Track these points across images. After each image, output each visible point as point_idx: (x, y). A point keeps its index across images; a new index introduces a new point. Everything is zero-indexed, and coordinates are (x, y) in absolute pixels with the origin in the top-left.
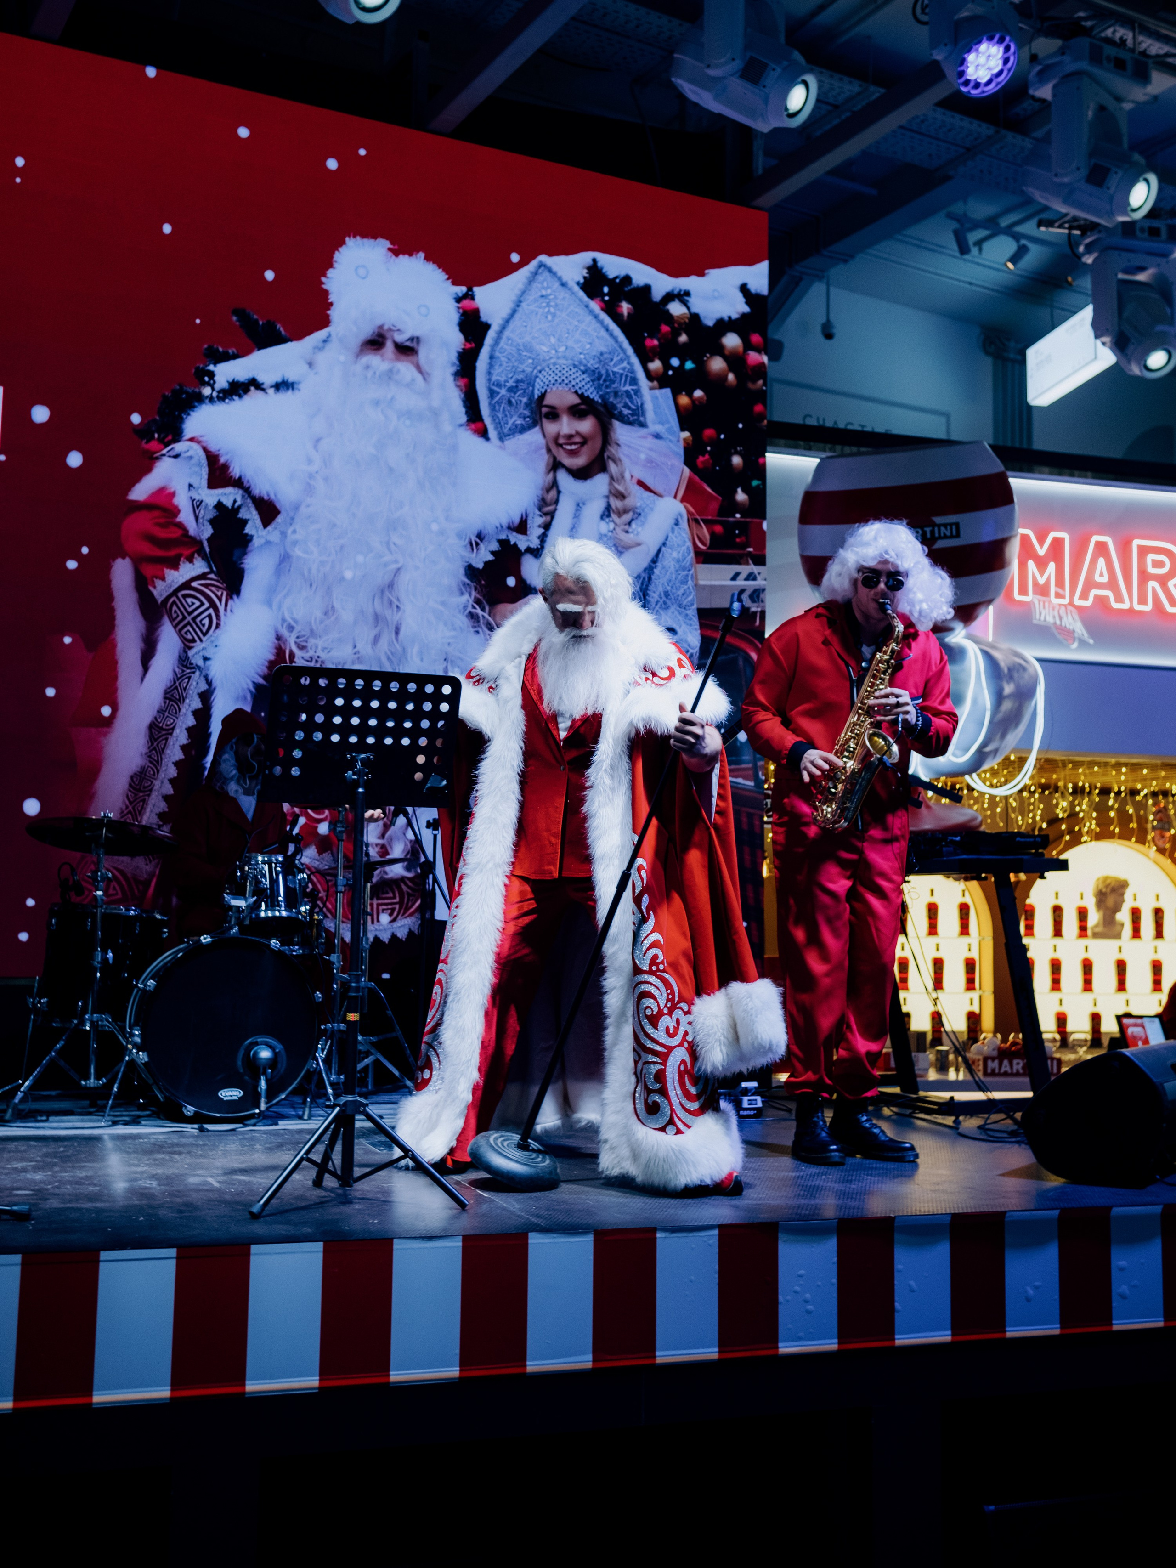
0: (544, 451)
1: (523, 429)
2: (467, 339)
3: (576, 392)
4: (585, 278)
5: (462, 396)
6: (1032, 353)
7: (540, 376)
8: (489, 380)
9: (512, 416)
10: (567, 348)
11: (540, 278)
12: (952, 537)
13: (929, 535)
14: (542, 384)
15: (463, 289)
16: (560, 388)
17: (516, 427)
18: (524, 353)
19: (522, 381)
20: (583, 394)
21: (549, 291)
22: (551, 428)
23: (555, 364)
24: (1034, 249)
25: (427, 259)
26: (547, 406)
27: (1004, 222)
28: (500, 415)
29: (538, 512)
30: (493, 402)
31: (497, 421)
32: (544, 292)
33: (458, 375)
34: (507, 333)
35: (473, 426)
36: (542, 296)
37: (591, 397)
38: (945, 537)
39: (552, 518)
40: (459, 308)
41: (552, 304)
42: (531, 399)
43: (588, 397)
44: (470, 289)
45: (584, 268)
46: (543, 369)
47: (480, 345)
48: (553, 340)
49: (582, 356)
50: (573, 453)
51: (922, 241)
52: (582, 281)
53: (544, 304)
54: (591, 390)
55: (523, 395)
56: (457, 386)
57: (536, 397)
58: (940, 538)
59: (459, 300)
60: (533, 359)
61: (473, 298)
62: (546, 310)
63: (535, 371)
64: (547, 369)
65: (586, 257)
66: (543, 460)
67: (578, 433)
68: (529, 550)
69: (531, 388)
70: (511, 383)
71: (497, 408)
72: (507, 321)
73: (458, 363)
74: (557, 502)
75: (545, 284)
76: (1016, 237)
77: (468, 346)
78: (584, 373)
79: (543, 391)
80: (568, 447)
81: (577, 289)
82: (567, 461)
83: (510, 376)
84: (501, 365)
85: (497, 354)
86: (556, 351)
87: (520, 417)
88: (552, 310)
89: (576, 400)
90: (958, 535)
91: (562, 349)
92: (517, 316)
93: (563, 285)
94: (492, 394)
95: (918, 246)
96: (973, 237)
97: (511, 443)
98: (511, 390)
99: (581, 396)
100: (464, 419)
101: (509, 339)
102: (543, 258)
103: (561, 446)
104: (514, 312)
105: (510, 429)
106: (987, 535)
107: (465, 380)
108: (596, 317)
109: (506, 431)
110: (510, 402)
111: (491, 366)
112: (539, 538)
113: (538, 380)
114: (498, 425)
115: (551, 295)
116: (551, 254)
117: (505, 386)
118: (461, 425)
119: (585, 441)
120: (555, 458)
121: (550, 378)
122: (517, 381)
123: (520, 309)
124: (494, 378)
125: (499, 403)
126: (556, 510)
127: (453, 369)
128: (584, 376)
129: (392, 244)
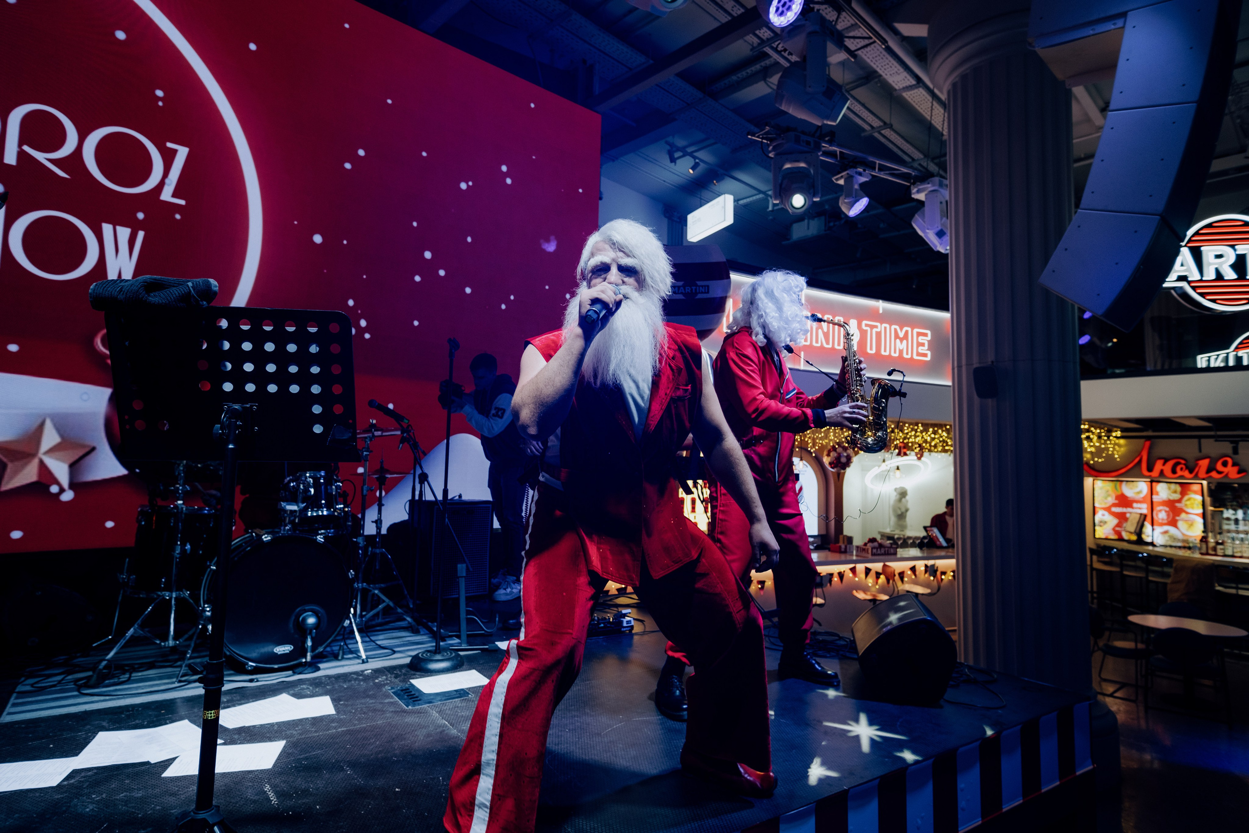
6: (690, 217)
12: (705, 293)
13: (694, 291)
24: (702, 165)
27: (689, 150)
38: (702, 293)
51: (647, 156)
58: (699, 293)
76: (695, 158)
90: (708, 292)
95: (646, 159)
96: (677, 155)
106: (719, 294)
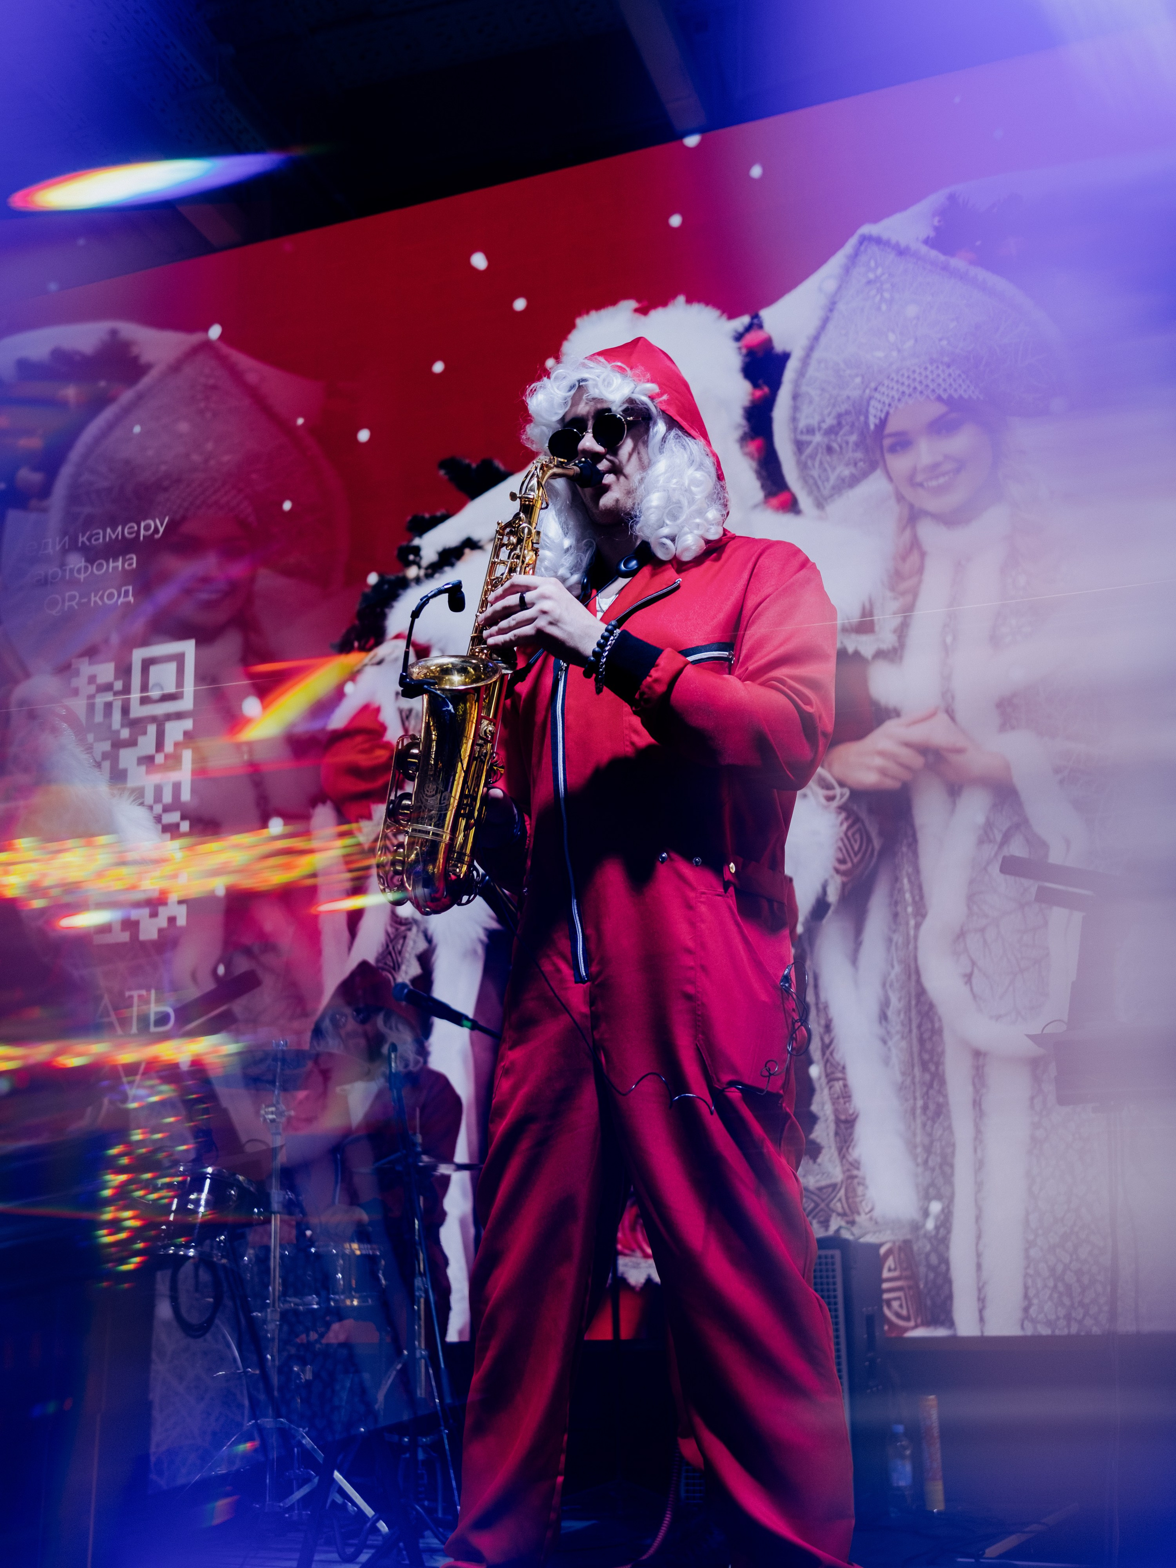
0: (892, 502)
1: (854, 481)
2: (755, 385)
3: (939, 398)
4: (936, 229)
5: (754, 464)
7: (877, 395)
8: (795, 429)
9: (834, 469)
10: (916, 340)
11: (863, 258)
14: (879, 406)
15: (745, 320)
16: (911, 402)
17: (843, 480)
18: (848, 372)
19: (847, 413)
20: (951, 396)
21: (879, 271)
22: (899, 464)
23: (898, 371)
25: (689, 301)
26: (890, 435)
28: (815, 473)
29: (889, 594)
30: (803, 457)
31: (811, 481)
32: (871, 276)
33: (744, 439)
34: (816, 355)
35: (775, 501)
36: (869, 282)
37: (966, 396)
39: (915, 596)
40: (740, 348)
41: (887, 286)
42: (862, 435)
43: (961, 397)
44: (755, 316)
45: (934, 216)
46: (881, 384)
47: (775, 385)
48: (892, 337)
49: (944, 343)
50: (940, 491)
52: (932, 234)
53: (873, 292)
54: (964, 387)
55: (851, 433)
56: (746, 454)
57: (872, 427)
59: (739, 337)
60: (863, 377)
61: (760, 326)
62: (878, 297)
63: (868, 391)
64: (886, 382)
65: (935, 200)
66: (893, 512)
67: (947, 457)
68: (880, 654)
69: (862, 418)
70: (830, 421)
71: (809, 463)
72: (816, 338)
73: (744, 422)
74: (921, 570)
75: (872, 264)
77: (758, 393)
78: (949, 366)
79: (883, 416)
80: (934, 483)
81: (924, 249)
82: (932, 504)
83: (826, 412)
84: (811, 402)
85: (804, 389)
86: (899, 351)
87: (847, 465)
88: (887, 295)
89: (938, 409)
91: (910, 343)
92: (831, 326)
93: (902, 252)
94: (799, 446)
97: (836, 507)
98: (832, 431)
99: (950, 402)
100: (760, 495)
101: (819, 362)
102: (867, 229)
103: (921, 485)
104: (825, 321)
105: (833, 488)
107: (760, 441)
108: (962, 277)
109: (826, 492)
110: (829, 450)
111: (795, 409)
112: (895, 631)
113: (873, 403)
114: (813, 487)
115: (883, 274)
116: (876, 220)
117: (820, 429)
118: (756, 506)
119: (960, 465)
120: (911, 506)
121: (894, 393)
122: (839, 416)
123: (836, 314)
124: (802, 424)
125: (812, 457)
126: (920, 582)
127: (738, 434)
128: (951, 370)
129: (638, 301)
